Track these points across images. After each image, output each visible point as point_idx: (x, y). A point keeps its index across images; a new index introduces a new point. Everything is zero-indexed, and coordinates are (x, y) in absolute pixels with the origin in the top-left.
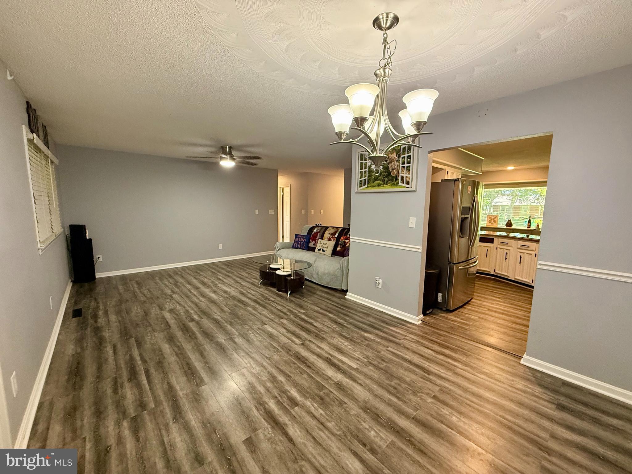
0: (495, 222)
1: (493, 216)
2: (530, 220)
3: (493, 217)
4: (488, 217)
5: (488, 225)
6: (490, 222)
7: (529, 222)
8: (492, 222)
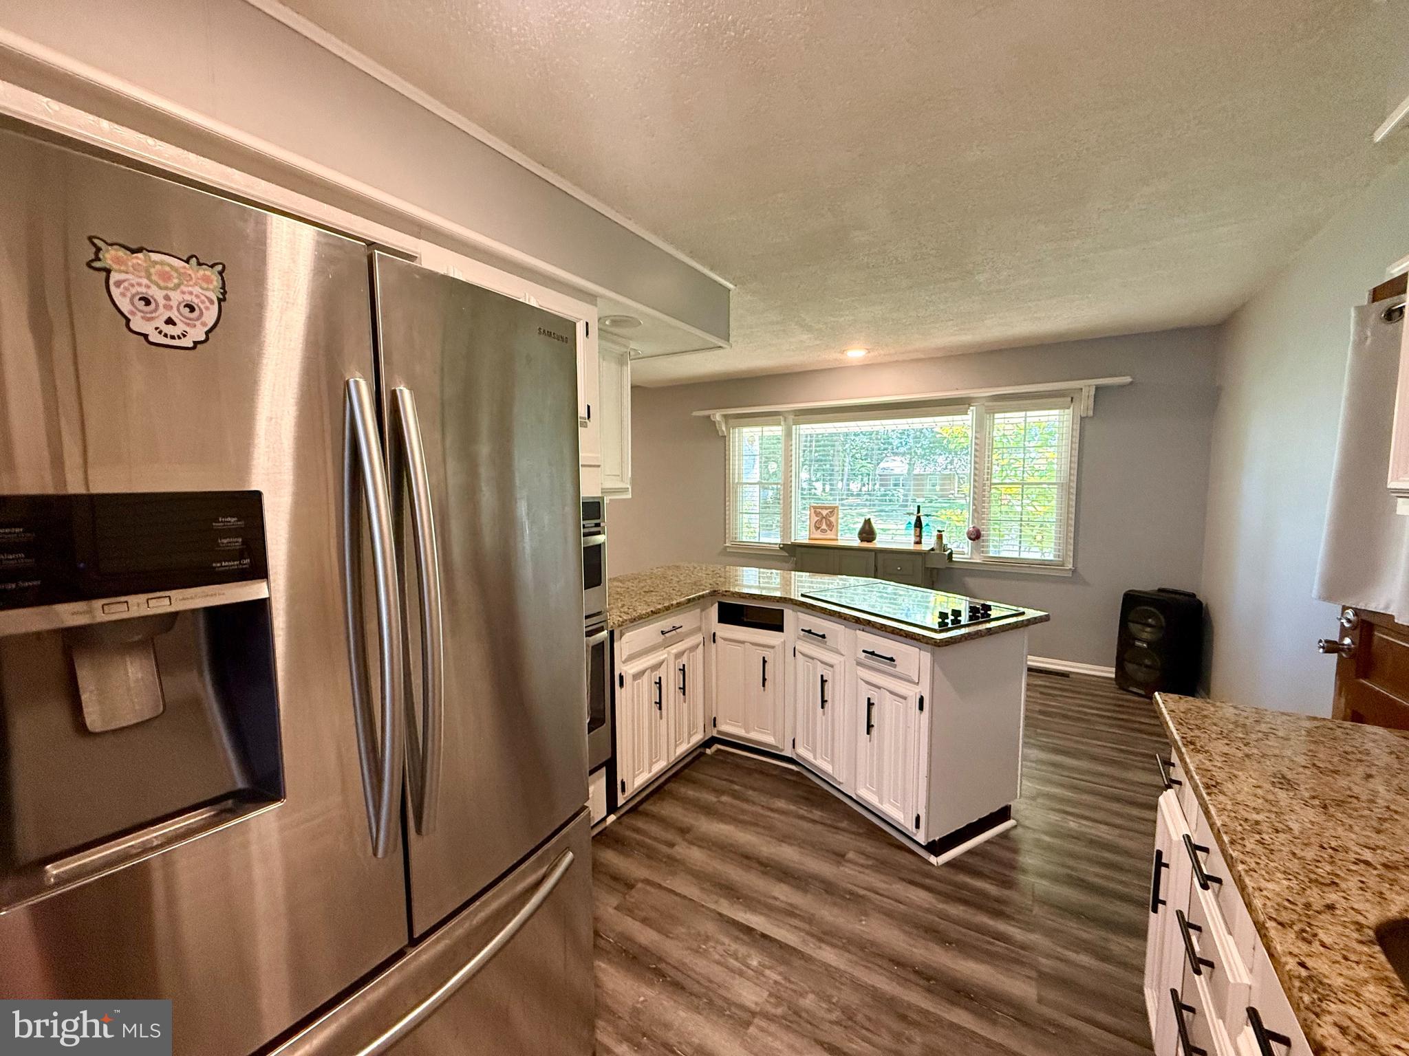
0: (830, 526)
1: (826, 508)
2: (919, 520)
3: (824, 512)
4: (813, 510)
5: (812, 536)
6: (817, 528)
7: (918, 524)
8: (824, 527)
